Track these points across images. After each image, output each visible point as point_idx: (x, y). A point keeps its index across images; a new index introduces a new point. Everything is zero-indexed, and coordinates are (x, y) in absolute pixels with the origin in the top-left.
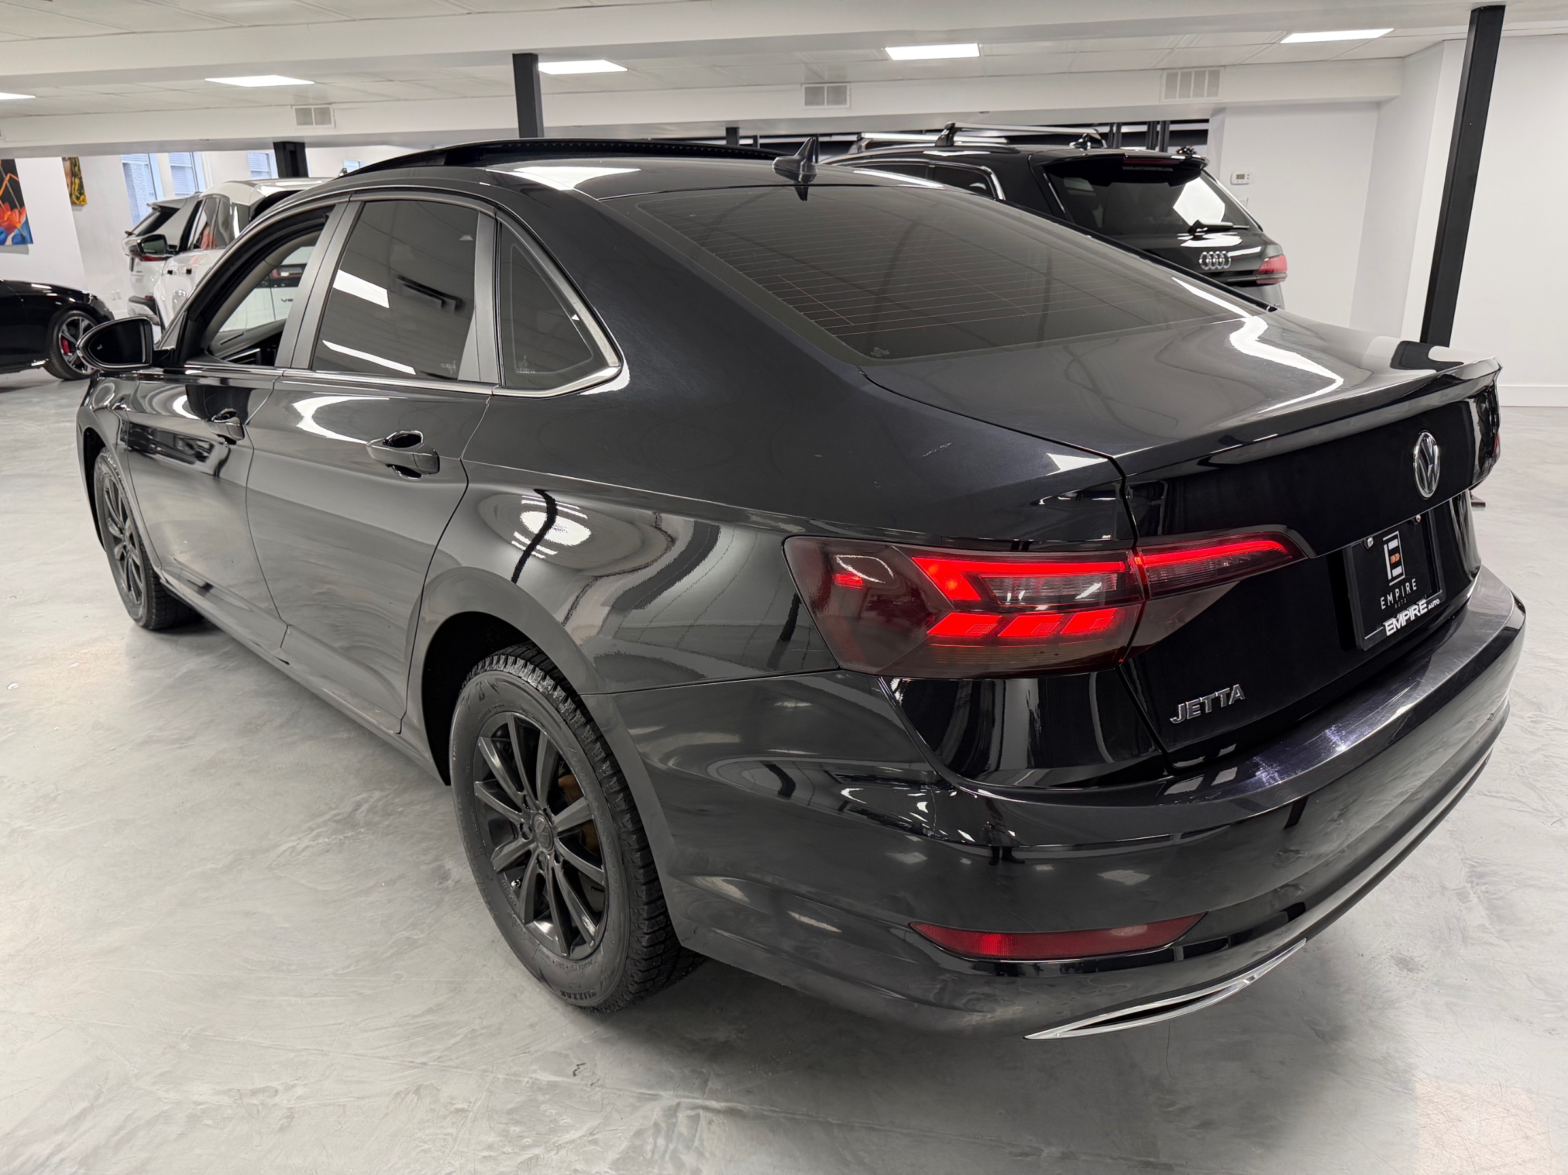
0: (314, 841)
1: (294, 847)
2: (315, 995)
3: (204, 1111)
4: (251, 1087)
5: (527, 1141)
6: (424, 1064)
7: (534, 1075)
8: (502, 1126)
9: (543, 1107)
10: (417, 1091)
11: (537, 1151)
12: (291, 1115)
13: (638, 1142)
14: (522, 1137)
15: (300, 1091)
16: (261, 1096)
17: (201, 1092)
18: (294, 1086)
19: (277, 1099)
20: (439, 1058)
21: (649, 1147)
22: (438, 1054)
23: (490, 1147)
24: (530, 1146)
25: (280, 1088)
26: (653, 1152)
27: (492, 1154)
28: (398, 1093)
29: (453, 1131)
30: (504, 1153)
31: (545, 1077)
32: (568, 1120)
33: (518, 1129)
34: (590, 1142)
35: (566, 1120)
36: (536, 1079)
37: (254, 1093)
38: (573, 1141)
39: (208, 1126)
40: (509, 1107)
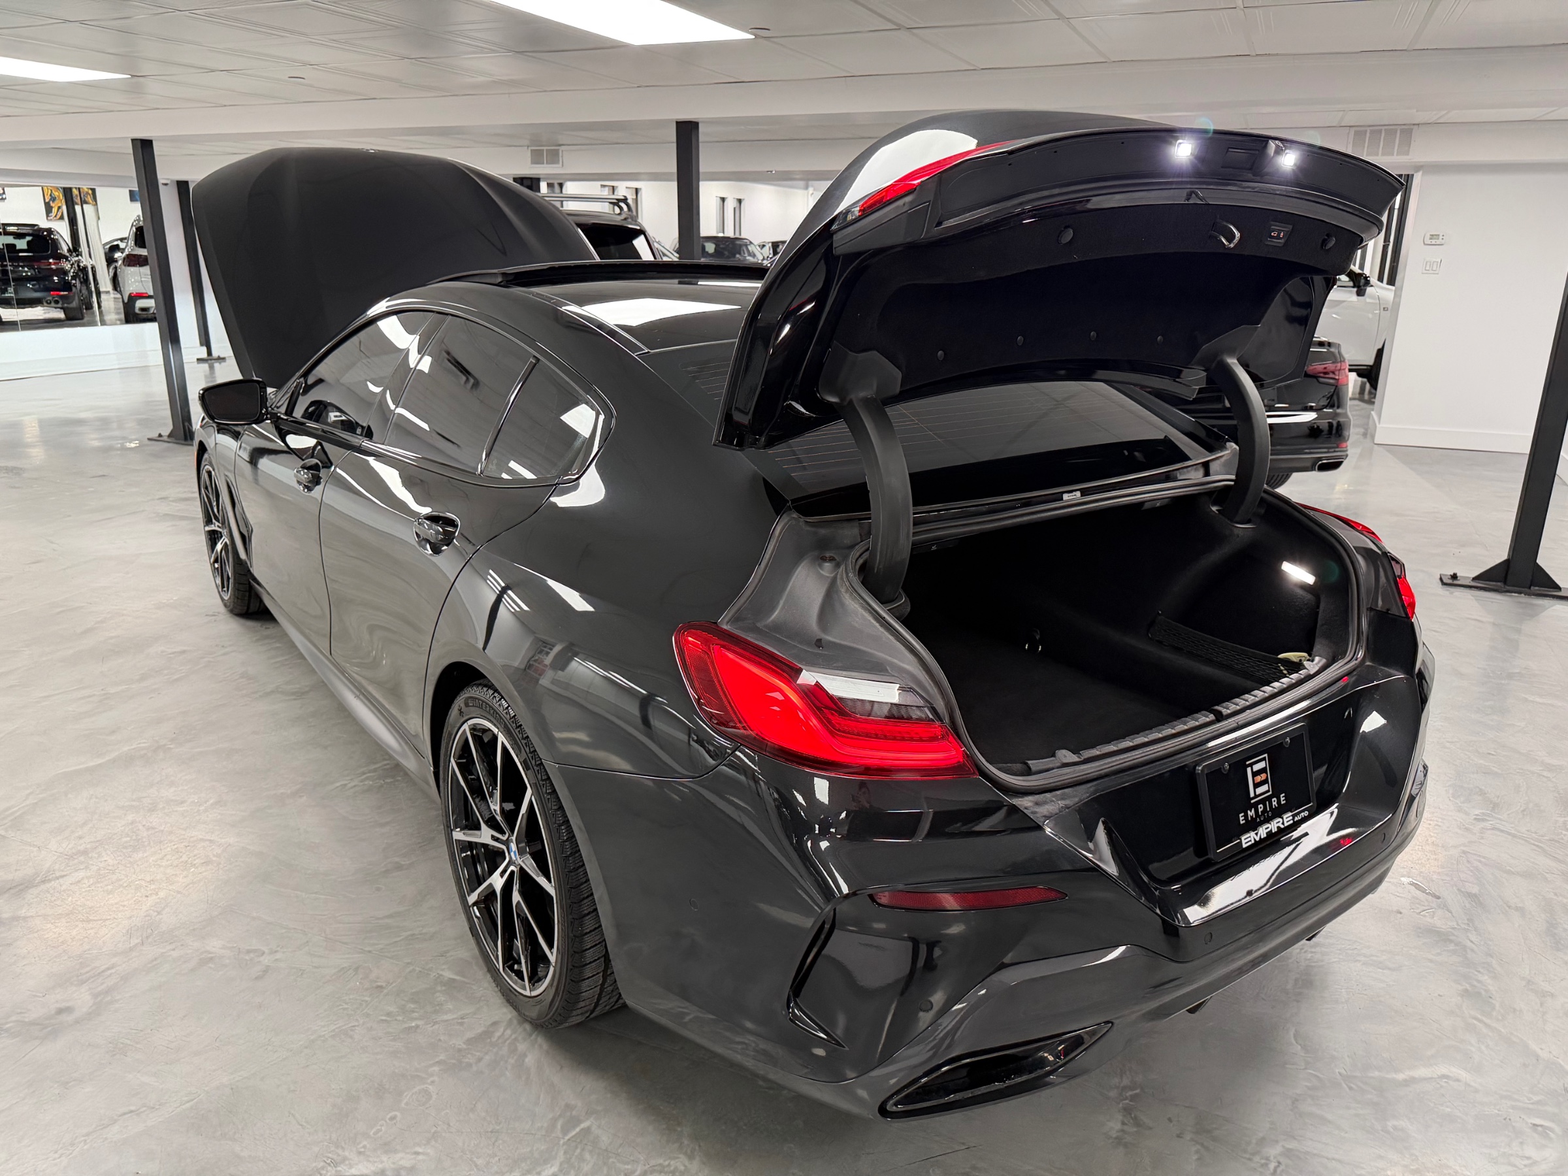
0: (361, 782)
1: (345, 785)
2: (316, 893)
3: (211, 959)
4: (249, 948)
5: (415, 1015)
6: (370, 952)
7: (441, 973)
8: (403, 1003)
9: (438, 994)
10: (357, 969)
11: (420, 1023)
12: (266, 971)
13: (491, 1029)
14: (413, 1012)
15: (278, 956)
16: (252, 955)
17: (215, 945)
18: (276, 952)
19: (262, 959)
20: (382, 949)
21: (498, 1034)
22: (381, 946)
23: (388, 1014)
24: (416, 1019)
25: (266, 951)
26: (499, 1038)
27: (388, 1019)
28: (343, 968)
29: (367, 999)
30: (396, 1020)
31: (448, 974)
32: (451, 1007)
33: (412, 1006)
34: (458, 1023)
35: (450, 1006)
36: (441, 975)
37: (249, 952)
38: (447, 1021)
39: (210, 968)
40: (414, 990)
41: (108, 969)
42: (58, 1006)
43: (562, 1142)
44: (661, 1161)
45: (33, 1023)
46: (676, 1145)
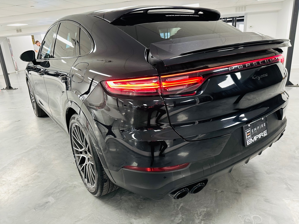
3: (76, 186)
41: (53, 192)
42: (46, 201)
43: (178, 210)
44: (202, 210)
45: (42, 206)
46: (203, 206)
